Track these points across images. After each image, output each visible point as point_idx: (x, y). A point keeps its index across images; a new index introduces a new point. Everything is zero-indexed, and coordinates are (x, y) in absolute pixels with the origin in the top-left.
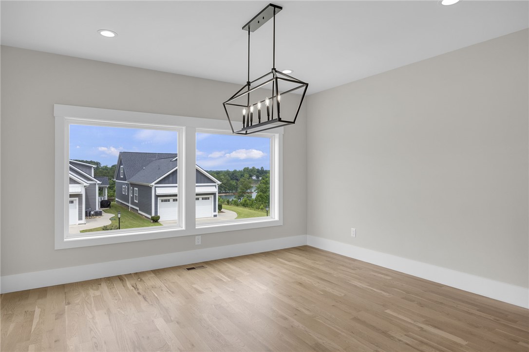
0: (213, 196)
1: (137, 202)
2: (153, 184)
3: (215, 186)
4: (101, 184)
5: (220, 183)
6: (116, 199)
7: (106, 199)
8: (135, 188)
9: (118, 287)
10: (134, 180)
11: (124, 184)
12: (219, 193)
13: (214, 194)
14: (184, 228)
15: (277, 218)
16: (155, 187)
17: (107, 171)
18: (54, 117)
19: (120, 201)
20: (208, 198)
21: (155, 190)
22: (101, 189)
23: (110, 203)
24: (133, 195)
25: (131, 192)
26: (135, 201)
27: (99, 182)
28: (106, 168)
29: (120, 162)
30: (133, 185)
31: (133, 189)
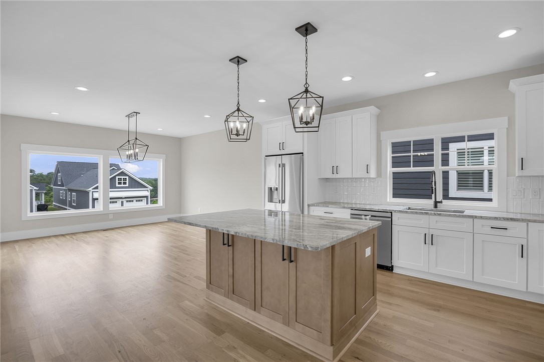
0: (145, 199)
1: (75, 205)
2: (90, 189)
3: (148, 190)
4: (38, 190)
5: (152, 188)
6: (54, 203)
7: (43, 203)
8: (73, 193)
9: (62, 239)
10: (72, 187)
11: (62, 190)
12: (151, 198)
13: (147, 197)
14: (102, 210)
15: (161, 205)
16: (93, 192)
17: (42, 178)
18: (21, 151)
19: (57, 204)
20: (142, 200)
21: (93, 194)
22: (37, 195)
23: (47, 207)
24: (71, 199)
25: (69, 196)
26: (73, 204)
27: (35, 188)
28: (41, 175)
29: (58, 171)
30: (71, 191)
31: (71, 195)
